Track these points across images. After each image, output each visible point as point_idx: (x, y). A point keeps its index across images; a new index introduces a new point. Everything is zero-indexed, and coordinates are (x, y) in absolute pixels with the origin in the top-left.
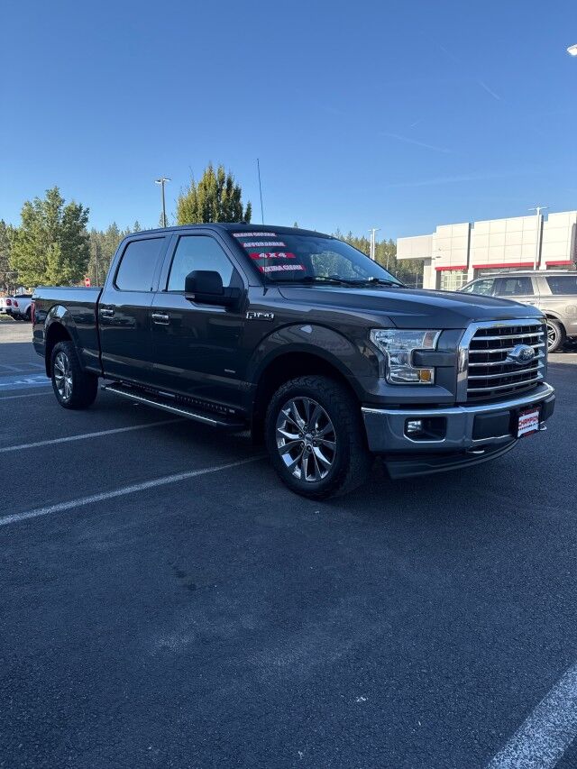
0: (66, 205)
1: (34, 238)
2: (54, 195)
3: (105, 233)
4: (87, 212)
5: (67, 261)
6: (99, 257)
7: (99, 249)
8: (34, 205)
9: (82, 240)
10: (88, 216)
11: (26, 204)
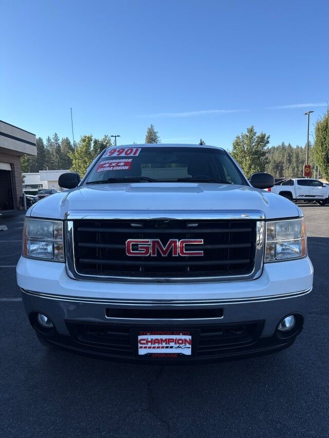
0: (258, 135)
1: (238, 155)
2: (251, 131)
3: (303, 147)
4: (269, 137)
5: (253, 167)
6: (297, 161)
7: (297, 157)
8: (241, 137)
9: (264, 154)
10: (269, 139)
11: (237, 138)
